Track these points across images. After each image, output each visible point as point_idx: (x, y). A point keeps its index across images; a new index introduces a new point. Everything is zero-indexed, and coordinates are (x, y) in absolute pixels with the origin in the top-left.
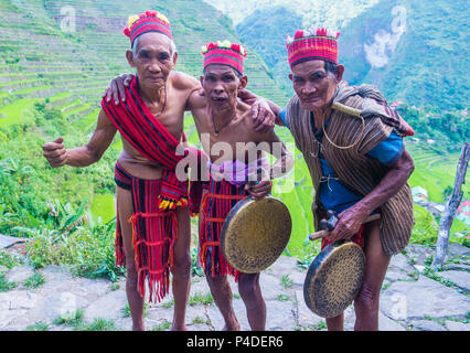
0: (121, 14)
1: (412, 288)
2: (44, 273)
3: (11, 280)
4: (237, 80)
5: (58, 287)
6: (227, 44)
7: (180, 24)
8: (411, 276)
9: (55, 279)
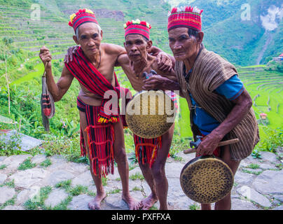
0: (102, 6)
1: (277, 174)
2: (52, 159)
3: (33, 162)
4: (145, 43)
5: (59, 166)
6: (138, 21)
7: (138, 10)
8: (278, 167)
9: (57, 163)
